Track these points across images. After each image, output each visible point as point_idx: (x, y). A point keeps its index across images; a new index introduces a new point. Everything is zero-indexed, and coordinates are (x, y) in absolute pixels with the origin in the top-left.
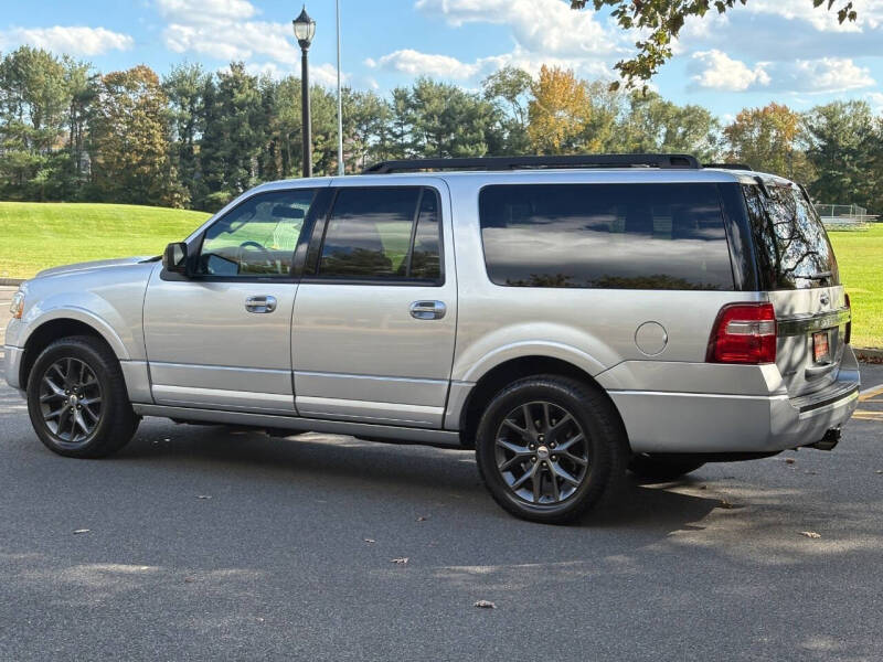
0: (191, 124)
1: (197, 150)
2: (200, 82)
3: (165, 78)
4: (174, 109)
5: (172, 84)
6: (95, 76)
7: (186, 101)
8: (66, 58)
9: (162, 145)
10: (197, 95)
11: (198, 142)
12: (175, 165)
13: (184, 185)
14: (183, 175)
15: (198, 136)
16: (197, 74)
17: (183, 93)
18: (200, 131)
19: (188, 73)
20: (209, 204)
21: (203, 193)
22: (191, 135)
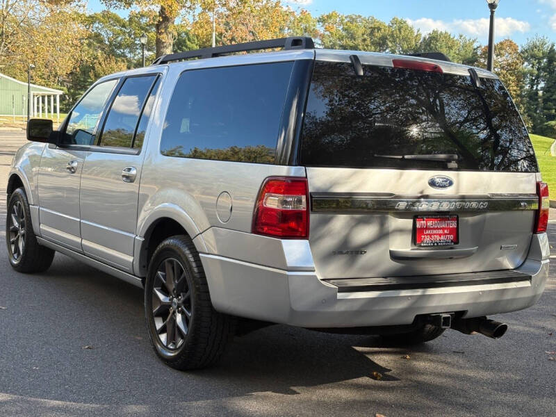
0: (538, 77)
1: (540, 93)
2: (546, 49)
3: (522, 47)
4: (526, 67)
5: (526, 51)
6: (478, 47)
7: (535, 62)
8: (461, 36)
9: (515, 91)
10: (543, 58)
11: (542, 89)
12: (524, 104)
13: (529, 116)
14: (528, 109)
15: (542, 85)
16: (544, 44)
17: (533, 56)
18: (544, 81)
19: (538, 43)
20: (545, 129)
21: (542, 122)
22: (538, 84)
